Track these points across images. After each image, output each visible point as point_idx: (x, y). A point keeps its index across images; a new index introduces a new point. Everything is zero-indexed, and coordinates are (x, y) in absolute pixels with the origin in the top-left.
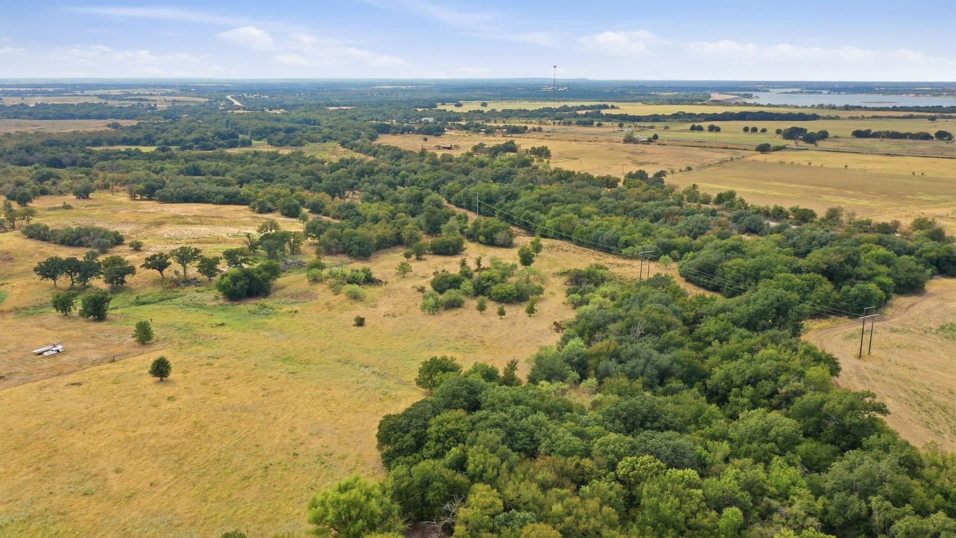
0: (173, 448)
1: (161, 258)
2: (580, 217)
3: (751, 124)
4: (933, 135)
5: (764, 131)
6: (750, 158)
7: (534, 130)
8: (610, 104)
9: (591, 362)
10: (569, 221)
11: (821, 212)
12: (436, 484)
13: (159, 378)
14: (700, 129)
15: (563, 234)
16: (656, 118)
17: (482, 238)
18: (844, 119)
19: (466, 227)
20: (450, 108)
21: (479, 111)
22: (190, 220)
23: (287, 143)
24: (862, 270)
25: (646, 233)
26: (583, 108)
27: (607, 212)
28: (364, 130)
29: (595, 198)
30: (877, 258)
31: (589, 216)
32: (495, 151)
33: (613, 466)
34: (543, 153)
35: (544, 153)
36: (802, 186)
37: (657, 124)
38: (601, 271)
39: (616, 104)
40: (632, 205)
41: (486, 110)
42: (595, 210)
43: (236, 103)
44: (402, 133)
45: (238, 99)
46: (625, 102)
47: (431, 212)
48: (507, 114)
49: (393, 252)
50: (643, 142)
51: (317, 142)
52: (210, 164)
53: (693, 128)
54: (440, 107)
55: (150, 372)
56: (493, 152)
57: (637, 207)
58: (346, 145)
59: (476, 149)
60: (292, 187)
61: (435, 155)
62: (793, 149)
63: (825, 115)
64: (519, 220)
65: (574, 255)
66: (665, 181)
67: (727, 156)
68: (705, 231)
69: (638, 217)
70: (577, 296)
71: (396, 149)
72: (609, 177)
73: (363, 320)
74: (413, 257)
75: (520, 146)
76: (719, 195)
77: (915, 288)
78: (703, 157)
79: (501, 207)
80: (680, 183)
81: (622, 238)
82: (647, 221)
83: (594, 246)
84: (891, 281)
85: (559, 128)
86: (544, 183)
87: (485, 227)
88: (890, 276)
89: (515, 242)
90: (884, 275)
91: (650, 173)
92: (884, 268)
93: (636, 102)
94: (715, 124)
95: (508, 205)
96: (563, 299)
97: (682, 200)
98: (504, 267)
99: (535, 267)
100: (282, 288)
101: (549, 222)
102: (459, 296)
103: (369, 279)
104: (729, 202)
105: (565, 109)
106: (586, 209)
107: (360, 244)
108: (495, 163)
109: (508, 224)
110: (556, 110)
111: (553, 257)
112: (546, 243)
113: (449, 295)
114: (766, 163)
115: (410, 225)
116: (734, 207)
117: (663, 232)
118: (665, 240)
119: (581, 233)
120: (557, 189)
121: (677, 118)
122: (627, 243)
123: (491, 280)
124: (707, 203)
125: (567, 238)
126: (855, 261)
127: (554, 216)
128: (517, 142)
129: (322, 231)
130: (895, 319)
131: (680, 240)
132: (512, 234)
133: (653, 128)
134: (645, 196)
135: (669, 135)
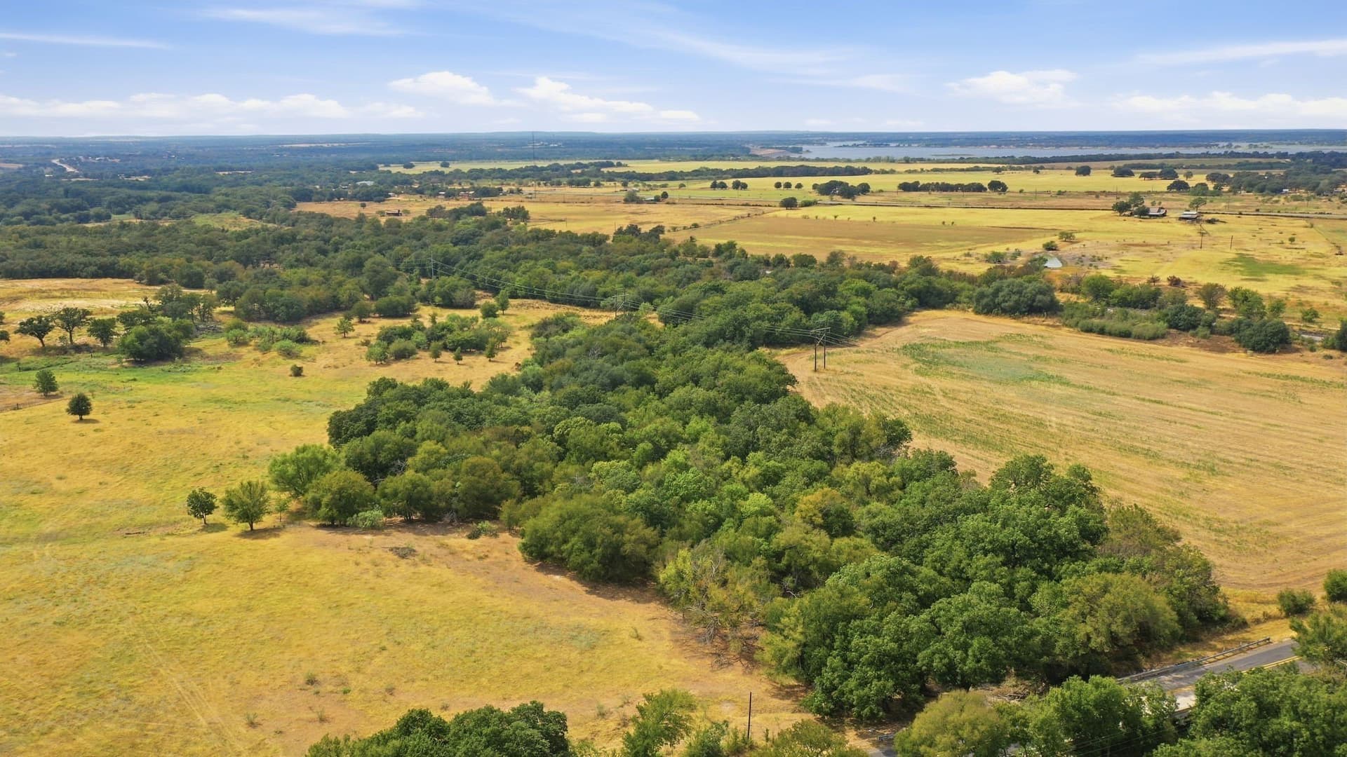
0: (116, 460)
1: (40, 321)
2: (555, 272)
3: (783, 180)
4: (986, 186)
5: (799, 186)
6: (771, 215)
7: (512, 192)
8: (615, 162)
9: (545, 381)
10: (541, 275)
11: (821, 257)
12: (387, 446)
13: (77, 417)
14: (724, 186)
15: (535, 293)
16: (672, 176)
17: (438, 299)
18: (899, 173)
19: (419, 289)
20: (396, 169)
21: (437, 173)
22: (58, 294)
23: (165, 214)
24: (839, 301)
25: (628, 285)
26: (579, 166)
27: (587, 267)
28: (275, 198)
29: (576, 254)
30: (857, 291)
31: (565, 272)
32: (457, 214)
33: (550, 431)
34: (519, 214)
35: (521, 214)
36: (817, 238)
37: (671, 183)
38: (571, 319)
39: (623, 162)
40: (618, 260)
41: (447, 171)
42: (572, 264)
43: (69, 169)
44: (330, 200)
46: (638, 159)
47: (375, 271)
48: (476, 175)
49: (330, 316)
50: (649, 202)
51: (207, 212)
52: (60, 239)
53: (714, 186)
54: (382, 168)
55: (68, 410)
56: (454, 216)
57: (623, 262)
58: (252, 214)
59: (432, 212)
60: (188, 256)
61: (379, 221)
62: (826, 205)
63: (878, 169)
64: (484, 280)
65: (547, 311)
66: (661, 236)
67: (745, 213)
68: (695, 280)
69: (622, 270)
70: (542, 339)
71: (322, 216)
72: (595, 234)
73: (300, 369)
74: (355, 320)
75: (490, 209)
76: (718, 247)
77: (891, 318)
78: (717, 215)
79: (462, 267)
80: (680, 238)
81: (601, 290)
82: (632, 274)
83: (570, 301)
84: (863, 309)
85: (544, 189)
86: (517, 243)
87: (442, 286)
88: (866, 306)
89: (478, 303)
90: (858, 304)
91: (645, 229)
92: (862, 300)
93: (652, 158)
94: (742, 180)
95: (471, 264)
96: (529, 345)
97: (677, 253)
98: (463, 320)
99: (499, 320)
100: (197, 351)
101: (519, 280)
102: (410, 345)
103: (302, 340)
104: (727, 253)
105: (556, 168)
106: (562, 264)
107: (289, 306)
108: (456, 226)
109: (470, 282)
110: (543, 169)
111: (523, 313)
112: (513, 302)
113: (398, 344)
114: (787, 218)
115: (349, 286)
116: (730, 257)
117: (647, 282)
118: (647, 288)
119: (555, 287)
120: (531, 248)
121: (697, 174)
122: (605, 295)
123: (447, 328)
124: (705, 256)
125: (540, 296)
126: (830, 291)
127: (524, 273)
128: (486, 205)
129: (240, 294)
130: (864, 344)
131: (663, 288)
132: (473, 295)
133: (664, 186)
134: (633, 250)
135: (684, 193)
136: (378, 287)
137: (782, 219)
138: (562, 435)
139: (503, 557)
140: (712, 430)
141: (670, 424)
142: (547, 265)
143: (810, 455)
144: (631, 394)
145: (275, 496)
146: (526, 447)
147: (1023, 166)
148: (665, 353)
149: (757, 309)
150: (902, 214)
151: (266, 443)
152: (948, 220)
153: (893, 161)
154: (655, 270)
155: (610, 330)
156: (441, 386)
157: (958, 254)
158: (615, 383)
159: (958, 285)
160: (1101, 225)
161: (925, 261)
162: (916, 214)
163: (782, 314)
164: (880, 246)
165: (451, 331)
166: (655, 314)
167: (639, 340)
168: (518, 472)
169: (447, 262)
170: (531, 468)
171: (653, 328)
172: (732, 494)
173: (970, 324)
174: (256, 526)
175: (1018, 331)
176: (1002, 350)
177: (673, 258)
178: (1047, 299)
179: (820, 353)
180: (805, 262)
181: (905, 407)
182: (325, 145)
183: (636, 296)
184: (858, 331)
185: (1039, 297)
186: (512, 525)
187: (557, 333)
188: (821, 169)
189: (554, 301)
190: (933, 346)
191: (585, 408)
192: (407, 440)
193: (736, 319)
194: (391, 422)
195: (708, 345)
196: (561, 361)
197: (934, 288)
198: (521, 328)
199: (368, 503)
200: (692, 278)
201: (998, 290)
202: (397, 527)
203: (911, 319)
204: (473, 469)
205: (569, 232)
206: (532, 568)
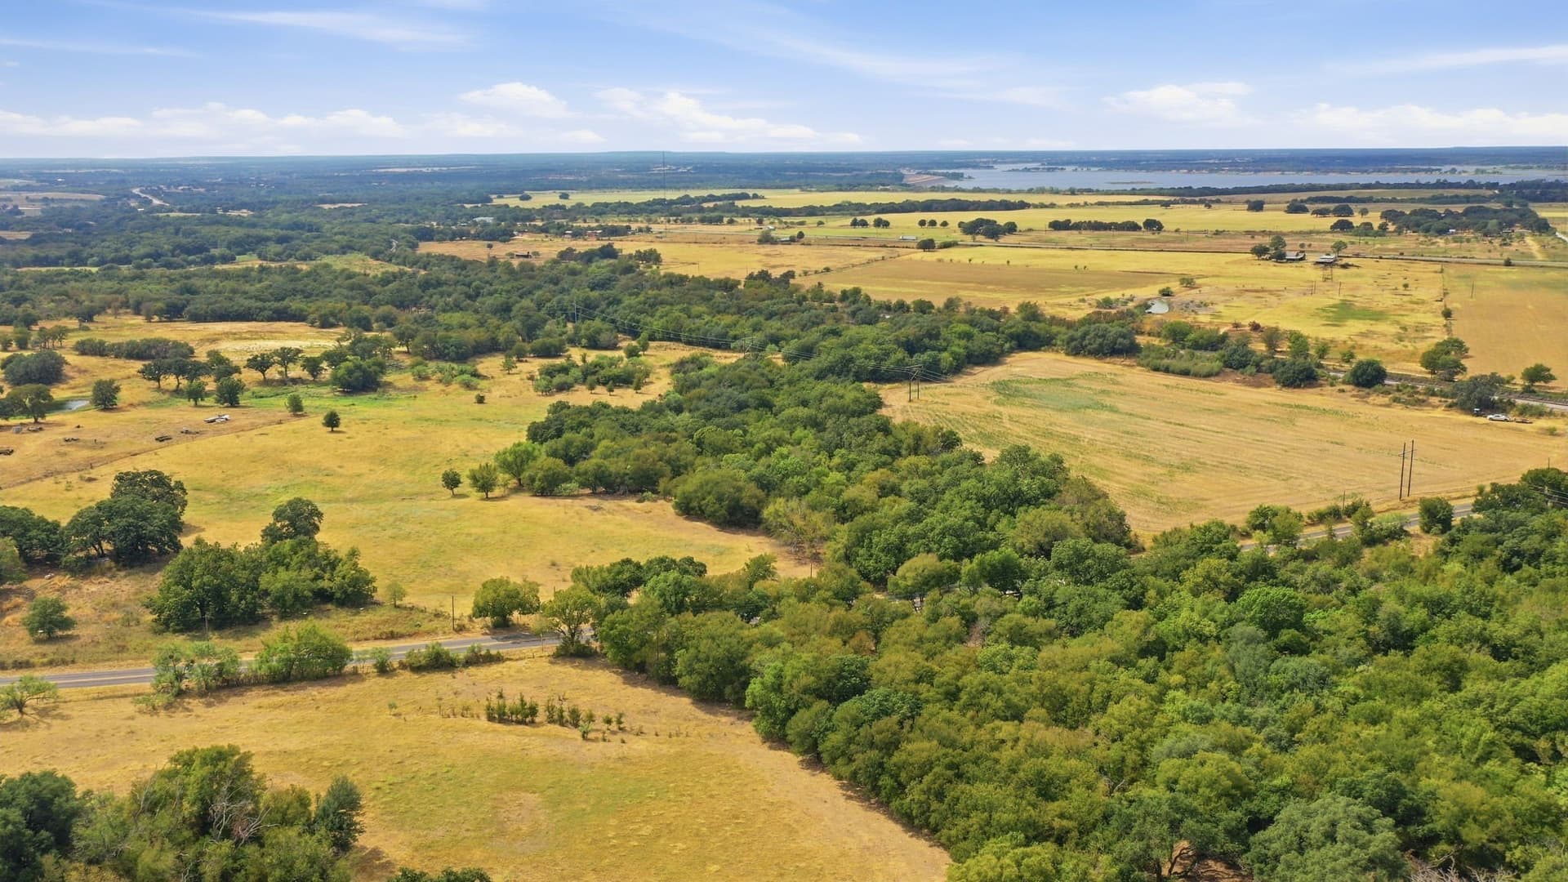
0: (374, 456)
1: (263, 358)
2: (689, 317)
3: (928, 216)
4: (1141, 225)
5: (945, 224)
6: (906, 257)
7: (640, 230)
8: (751, 192)
9: (685, 405)
10: (677, 319)
11: (939, 302)
12: (574, 444)
13: (335, 429)
14: (864, 224)
15: (671, 336)
16: (811, 211)
17: (584, 341)
18: (1061, 207)
19: (567, 333)
20: (513, 201)
21: (558, 207)
22: (248, 336)
23: (292, 256)
24: (941, 343)
25: (756, 328)
26: (711, 198)
27: (719, 312)
28: (395, 236)
29: (708, 299)
30: (960, 334)
31: (699, 316)
32: (589, 257)
33: (691, 436)
34: (652, 257)
36: (941, 284)
37: (809, 220)
38: (704, 358)
39: (760, 192)
40: (747, 305)
41: (568, 204)
42: (705, 309)
43: (156, 202)
44: (452, 239)
45: (156, 195)
46: (776, 188)
47: (524, 315)
48: (600, 210)
49: (493, 356)
50: (784, 243)
51: (336, 253)
53: (855, 224)
54: (497, 201)
55: (323, 425)
56: (586, 258)
57: (753, 307)
58: (380, 256)
59: (562, 255)
61: (511, 264)
62: (966, 246)
63: (1037, 202)
64: (623, 324)
65: (682, 352)
66: (792, 281)
67: (878, 255)
68: (818, 324)
69: (752, 315)
70: (681, 375)
71: (453, 258)
72: (727, 280)
73: (483, 398)
74: (515, 359)
75: (621, 250)
76: (844, 292)
77: (989, 358)
78: (852, 258)
79: (602, 312)
80: (808, 284)
81: (732, 333)
82: (761, 319)
83: (703, 343)
84: (962, 350)
85: (675, 228)
86: (652, 288)
87: (587, 330)
88: (966, 348)
89: (620, 345)
90: (958, 347)
91: (776, 273)
92: (963, 342)
93: (792, 187)
94: (884, 217)
95: (611, 310)
96: (669, 380)
97: (805, 298)
98: (611, 359)
99: (643, 358)
100: (389, 384)
101: (657, 324)
102: (569, 379)
103: (476, 375)
104: (851, 299)
105: (686, 200)
106: (697, 309)
107: (458, 346)
108: (590, 270)
109: (612, 326)
110: (672, 202)
111: (661, 353)
112: (652, 344)
113: (559, 379)
114: (922, 261)
115: (506, 330)
116: (854, 302)
117: (774, 326)
118: (773, 331)
119: (690, 330)
120: (666, 292)
121: (839, 209)
122: (735, 338)
123: (598, 366)
124: (831, 302)
125: (676, 339)
126: (933, 335)
127: (661, 317)
128: (617, 246)
129: (412, 337)
130: (959, 381)
131: (789, 332)
132: (616, 337)
133: (802, 223)
134: (763, 295)
135: (821, 233)
136: (530, 330)
137: (916, 262)
138: (699, 439)
139: (661, 513)
140: (811, 436)
141: (778, 432)
142: (683, 310)
143: (879, 451)
144: (753, 413)
145: (502, 476)
146: (674, 445)
147: (1197, 199)
148: (782, 385)
149: (866, 350)
150: (1040, 257)
151: (478, 447)
152: (1081, 263)
153: (1057, 192)
154: (782, 315)
155: (738, 367)
156: (606, 406)
157: (1073, 300)
158: (741, 407)
159: (1055, 329)
160: (1233, 269)
161: (1032, 307)
162: (1053, 256)
163: (887, 354)
164: (1003, 292)
165: (602, 368)
166: (780, 356)
167: (763, 375)
168: (668, 462)
169: (588, 306)
170: (678, 459)
171: (775, 365)
172: (818, 473)
173: (1057, 364)
174: (490, 495)
175: (1096, 370)
176: (1076, 385)
177: (800, 303)
178: (1126, 342)
179: (914, 387)
180: (924, 307)
181: (974, 428)
182: (424, 170)
183: (763, 338)
184: (957, 369)
185: (1120, 340)
186: (667, 494)
187: (693, 370)
188: (974, 203)
189: (689, 343)
190: (1018, 381)
191: (716, 420)
192: (589, 440)
193: (843, 357)
194: (575, 429)
195: (817, 378)
196: (697, 390)
197: (1032, 332)
198: (661, 367)
199: (568, 479)
200: (816, 322)
201: (1086, 334)
202: (588, 495)
203: (1008, 360)
204: (637, 458)
205: (701, 277)
206: (681, 518)
